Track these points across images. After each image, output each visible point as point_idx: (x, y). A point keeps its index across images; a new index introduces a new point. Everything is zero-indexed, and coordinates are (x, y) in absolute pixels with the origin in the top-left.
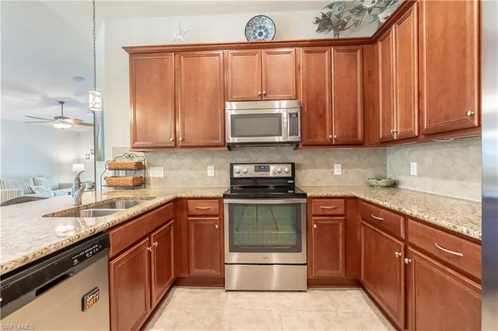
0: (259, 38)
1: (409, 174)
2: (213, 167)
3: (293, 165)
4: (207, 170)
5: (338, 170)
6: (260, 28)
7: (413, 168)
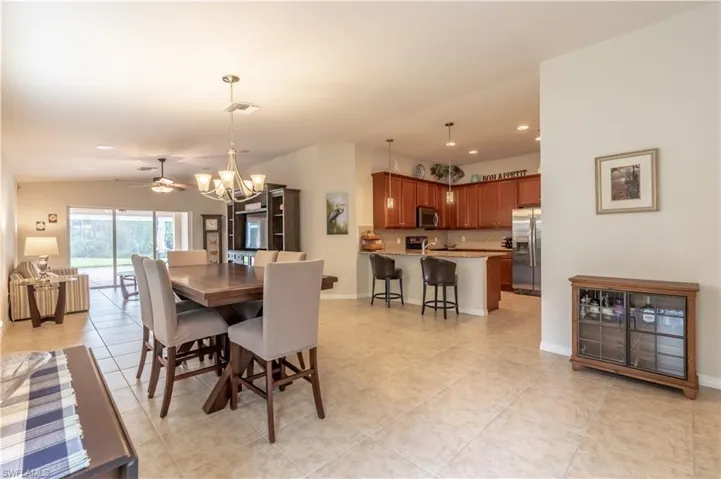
2: (400, 238)
3: (427, 237)
4: (397, 240)
6: (420, 171)
7: (463, 238)
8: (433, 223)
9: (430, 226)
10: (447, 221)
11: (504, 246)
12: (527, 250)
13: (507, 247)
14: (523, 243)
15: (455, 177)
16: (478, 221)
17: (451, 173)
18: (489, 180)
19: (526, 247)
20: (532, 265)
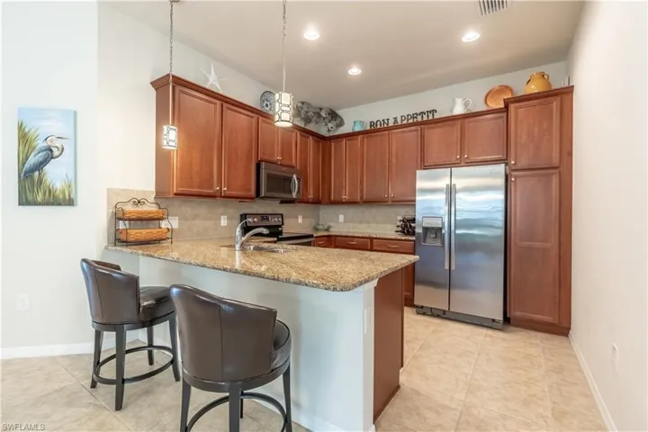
0: (266, 108)
1: (338, 222)
2: (226, 217)
3: (282, 215)
4: (220, 219)
5: (300, 220)
6: (267, 100)
7: (341, 218)
8: (290, 192)
9: (286, 196)
10: (317, 191)
11: (400, 231)
12: (439, 240)
13: (404, 232)
14: (433, 228)
15: (330, 125)
16: (362, 191)
17: (324, 118)
18: (379, 126)
19: (439, 235)
20: (447, 267)
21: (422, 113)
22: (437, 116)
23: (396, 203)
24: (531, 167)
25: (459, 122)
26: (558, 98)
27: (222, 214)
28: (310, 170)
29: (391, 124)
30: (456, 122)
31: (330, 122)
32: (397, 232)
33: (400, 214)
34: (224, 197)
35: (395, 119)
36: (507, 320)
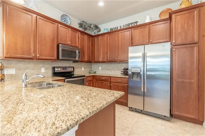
0: (64, 22)
1: (99, 70)
2: (44, 68)
3: (73, 67)
4: (41, 69)
5: (83, 69)
6: (65, 19)
7: (100, 68)
11: (123, 74)
12: (139, 78)
13: (124, 74)
14: (136, 73)
15: (95, 31)
16: (107, 57)
17: (92, 28)
18: (114, 30)
19: (139, 76)
20: (143, 90)
21: (132, 23)
22: (138, 24)
23: (121, 62)
24: (183, 44)
25: (148, 26)
26: (198, 9)
27: (42, 67)
28: (86, 49)
29: (119, 28)
30: (147, 26)
31: (95, 30)
32: (122, 74)
33: (123, 66)
34: (38, 59)
35: (121, 27)
36: (171, 115)
